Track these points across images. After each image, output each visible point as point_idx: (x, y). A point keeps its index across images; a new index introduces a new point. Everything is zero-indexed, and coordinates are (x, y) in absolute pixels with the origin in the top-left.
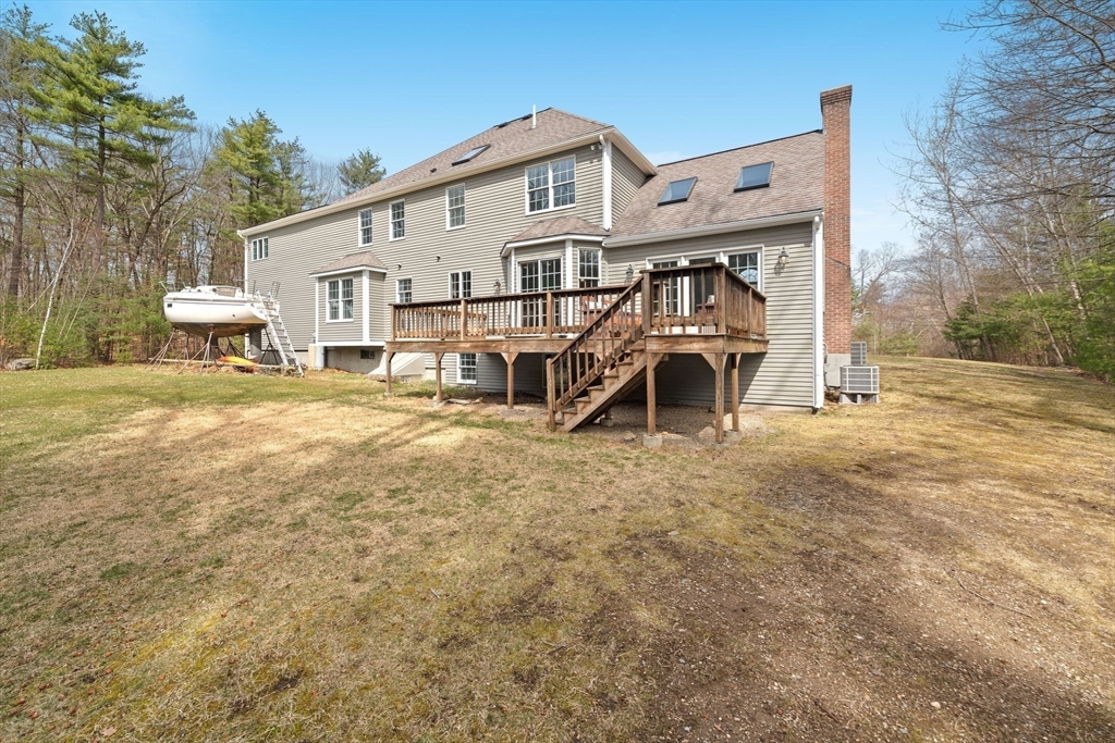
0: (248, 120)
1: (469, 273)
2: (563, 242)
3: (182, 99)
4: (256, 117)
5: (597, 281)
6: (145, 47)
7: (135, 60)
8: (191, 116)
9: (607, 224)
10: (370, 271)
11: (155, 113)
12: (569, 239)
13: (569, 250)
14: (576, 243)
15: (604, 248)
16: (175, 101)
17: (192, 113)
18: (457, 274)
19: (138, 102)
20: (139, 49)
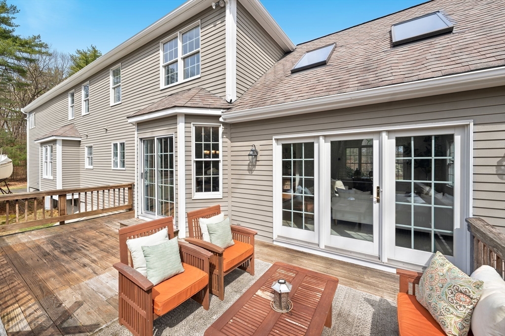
0: (86, 50)
1: (124, 143)
2: (174, 117)
3: (39, 36)
4: (91, 49)
5: (218, 162)
6: (18, 9)
7: (11, 16)
8: (46, 46)
9: (231, 94)
10: (63, 140)
11: (26, 45)
12: (181, 114)
13: (181, 126)
14: (188, 117)
15: (224, 124)
16: (35, 38)
17: (46, 45)
18: (117, 144)
19: (15, 39)
20: (14, 9)
